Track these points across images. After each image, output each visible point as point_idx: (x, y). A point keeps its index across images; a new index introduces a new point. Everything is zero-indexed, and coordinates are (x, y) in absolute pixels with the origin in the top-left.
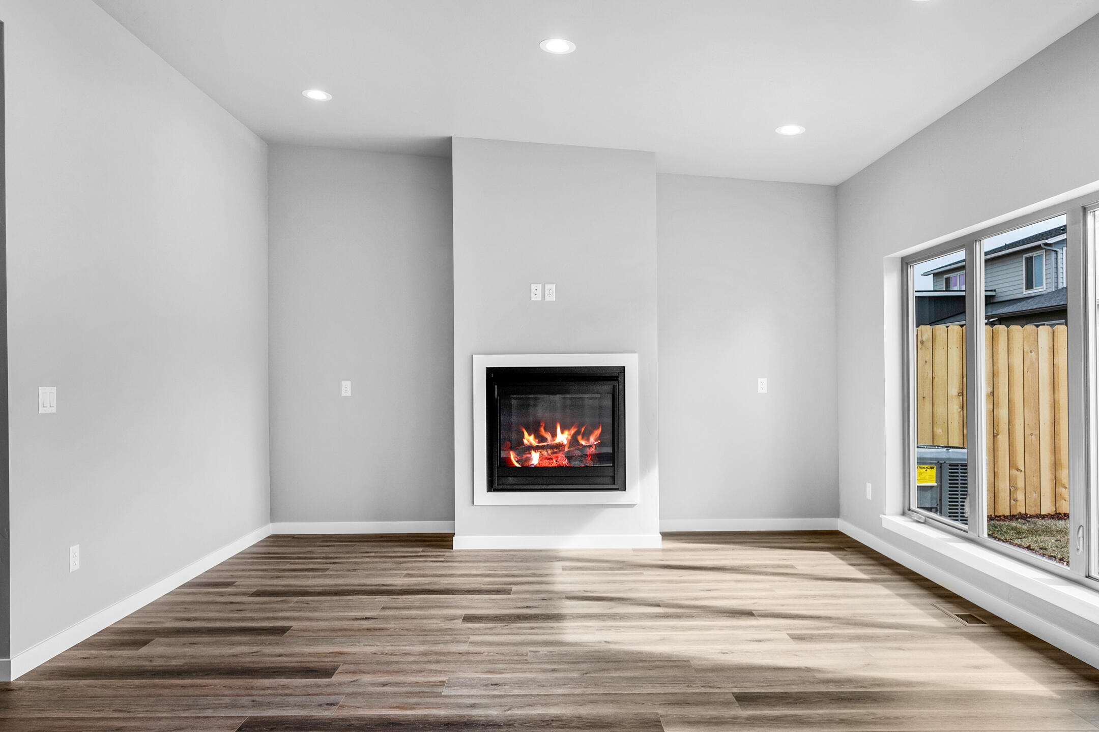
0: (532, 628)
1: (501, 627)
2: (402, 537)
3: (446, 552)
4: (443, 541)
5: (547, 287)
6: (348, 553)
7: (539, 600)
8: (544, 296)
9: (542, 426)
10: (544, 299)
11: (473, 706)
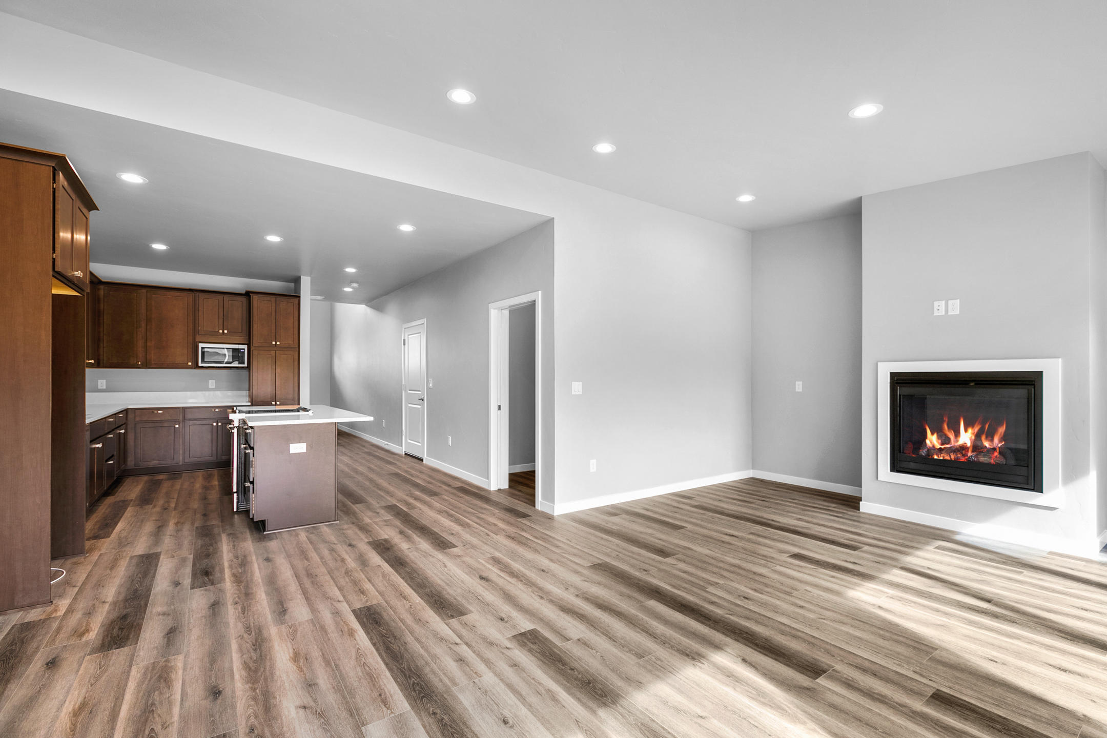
0: (833, 577)
1: (811, 568)
2: (835, 495)
3: (851, 513)
4: (853, 502)
5: (950, 302)
6: (780, 497)
7: (873, 561)
8: (947, 311)
9: (944, 421)
10: (947, 313)
11: (713, 603)
